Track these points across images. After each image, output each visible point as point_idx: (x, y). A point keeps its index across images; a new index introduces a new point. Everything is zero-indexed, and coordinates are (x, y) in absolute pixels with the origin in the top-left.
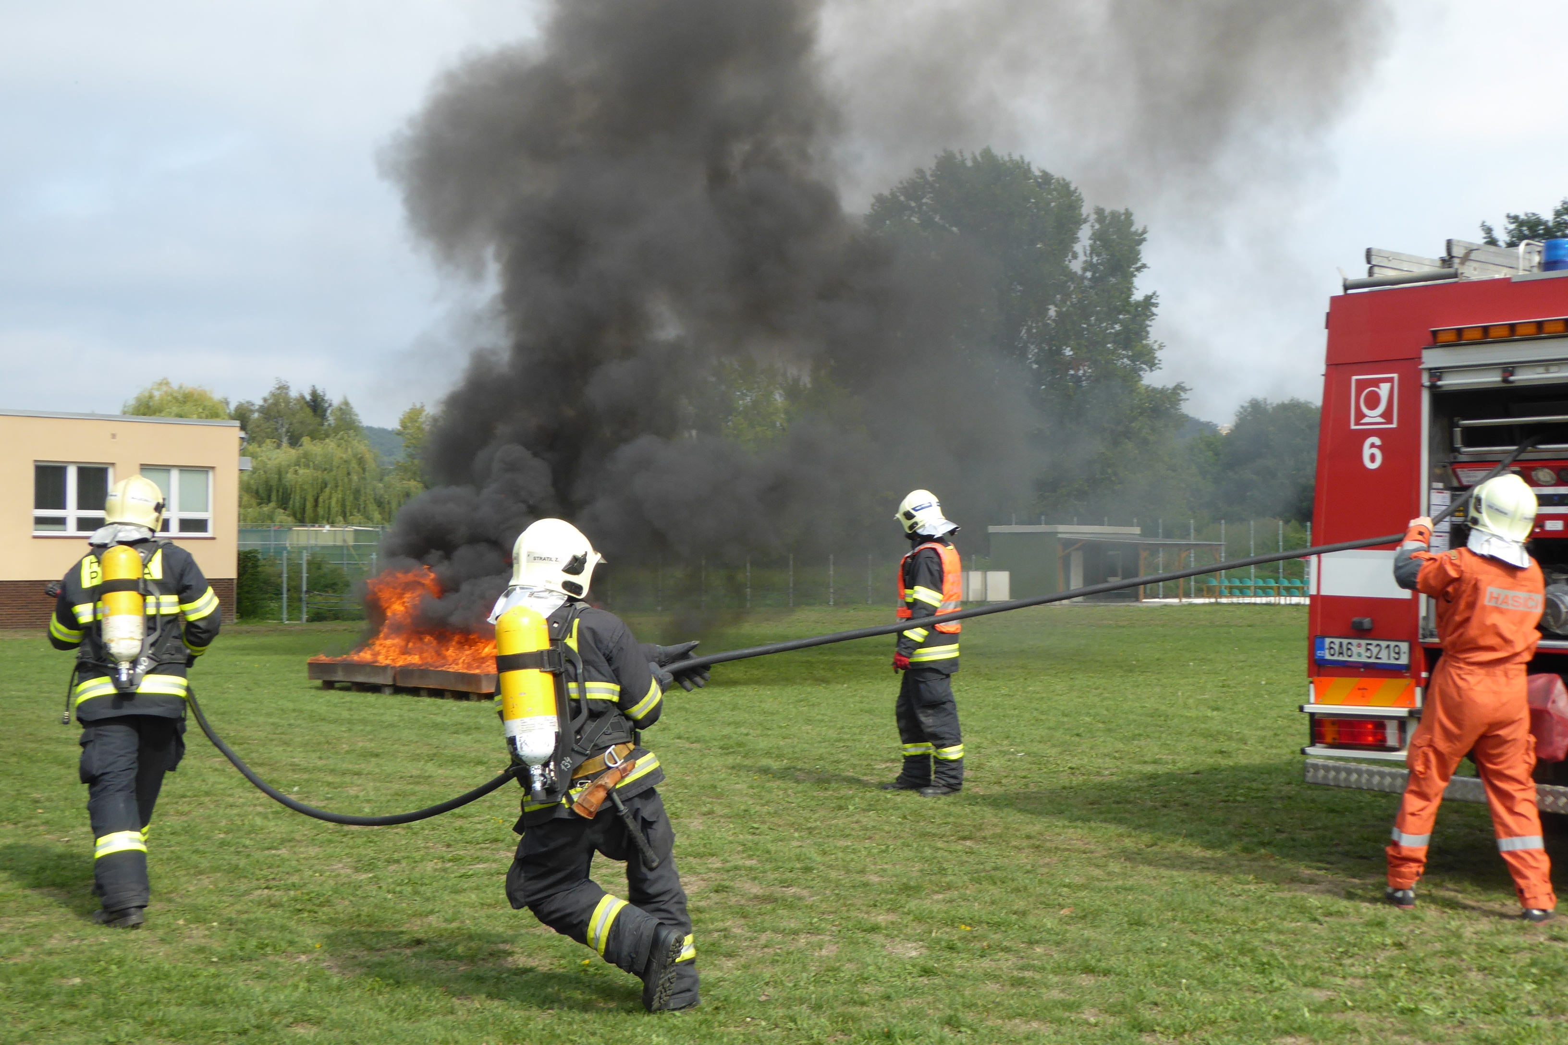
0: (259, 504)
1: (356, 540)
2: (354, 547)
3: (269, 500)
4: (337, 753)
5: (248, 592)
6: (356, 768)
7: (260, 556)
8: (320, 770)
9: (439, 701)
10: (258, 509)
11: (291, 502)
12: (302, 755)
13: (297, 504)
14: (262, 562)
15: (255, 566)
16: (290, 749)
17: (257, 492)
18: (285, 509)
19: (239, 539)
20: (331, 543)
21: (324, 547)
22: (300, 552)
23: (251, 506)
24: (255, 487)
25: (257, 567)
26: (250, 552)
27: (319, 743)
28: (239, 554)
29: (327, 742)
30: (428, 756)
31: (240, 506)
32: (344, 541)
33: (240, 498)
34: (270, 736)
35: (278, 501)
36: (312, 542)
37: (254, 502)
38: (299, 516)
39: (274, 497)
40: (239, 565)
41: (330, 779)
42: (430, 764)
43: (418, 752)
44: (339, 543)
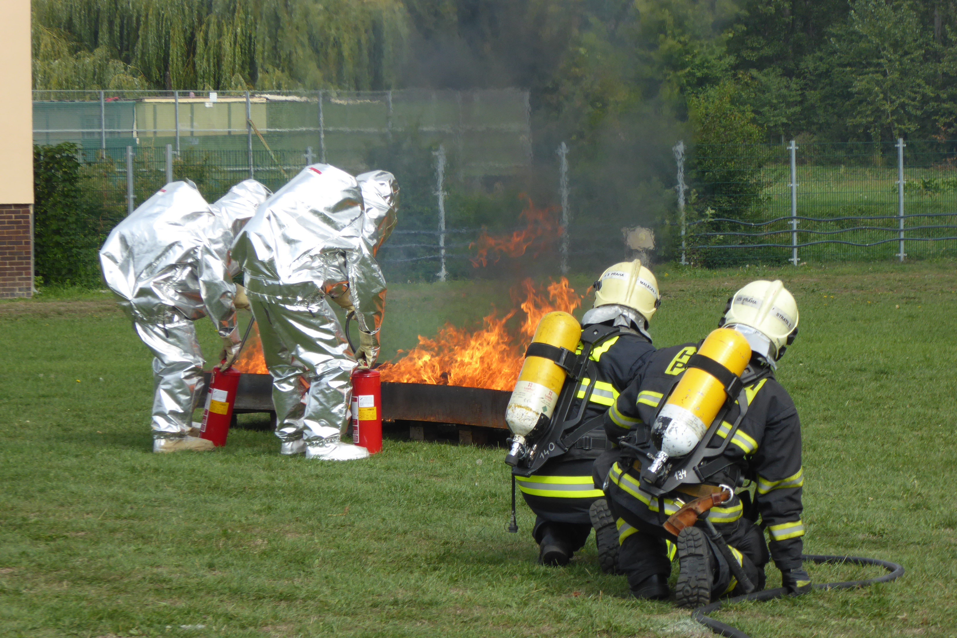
0: (73, 51)
1: (272, 122)
2: (268, 136)
3: (95, 44)
4: (243, 556)
5: (57, 232)
6: (282, 586)
7: (79, 158)
8: (210, 592)
9: (451, 450)
10: (72, 61)
11: (139, 45)
12: (172, 560)
13: (152, 50)
14: (83, 169)
15: (71, 179)
16: (148, 548)
17: (70, 26)
18: (127, 61)
19: (36, 123)
20: (221, 129)
21: (206, 139)
22: (160, 149)
23: (57, 55)
24: (64, 17)
25: (76, 179)
26: (60, 149)
27: (208, 538)
28: (37, 154)
29: (225, 534)
30: (428, 560)
31: (35, 54)
32: (249, 124)
33: (36, 39)
34: (110, 523)
35: (112, 44)
36: (184, 128)
37: (64, 47)
38: (155, 73)
39: (104, 36)
40: (36, 175)
41: (230, 608)
42: (432, 578)
43: (408, 551)
44: (239, 128)
